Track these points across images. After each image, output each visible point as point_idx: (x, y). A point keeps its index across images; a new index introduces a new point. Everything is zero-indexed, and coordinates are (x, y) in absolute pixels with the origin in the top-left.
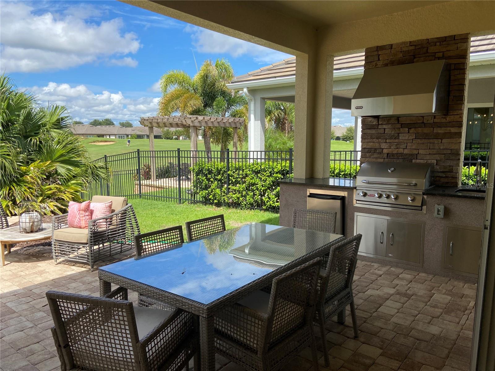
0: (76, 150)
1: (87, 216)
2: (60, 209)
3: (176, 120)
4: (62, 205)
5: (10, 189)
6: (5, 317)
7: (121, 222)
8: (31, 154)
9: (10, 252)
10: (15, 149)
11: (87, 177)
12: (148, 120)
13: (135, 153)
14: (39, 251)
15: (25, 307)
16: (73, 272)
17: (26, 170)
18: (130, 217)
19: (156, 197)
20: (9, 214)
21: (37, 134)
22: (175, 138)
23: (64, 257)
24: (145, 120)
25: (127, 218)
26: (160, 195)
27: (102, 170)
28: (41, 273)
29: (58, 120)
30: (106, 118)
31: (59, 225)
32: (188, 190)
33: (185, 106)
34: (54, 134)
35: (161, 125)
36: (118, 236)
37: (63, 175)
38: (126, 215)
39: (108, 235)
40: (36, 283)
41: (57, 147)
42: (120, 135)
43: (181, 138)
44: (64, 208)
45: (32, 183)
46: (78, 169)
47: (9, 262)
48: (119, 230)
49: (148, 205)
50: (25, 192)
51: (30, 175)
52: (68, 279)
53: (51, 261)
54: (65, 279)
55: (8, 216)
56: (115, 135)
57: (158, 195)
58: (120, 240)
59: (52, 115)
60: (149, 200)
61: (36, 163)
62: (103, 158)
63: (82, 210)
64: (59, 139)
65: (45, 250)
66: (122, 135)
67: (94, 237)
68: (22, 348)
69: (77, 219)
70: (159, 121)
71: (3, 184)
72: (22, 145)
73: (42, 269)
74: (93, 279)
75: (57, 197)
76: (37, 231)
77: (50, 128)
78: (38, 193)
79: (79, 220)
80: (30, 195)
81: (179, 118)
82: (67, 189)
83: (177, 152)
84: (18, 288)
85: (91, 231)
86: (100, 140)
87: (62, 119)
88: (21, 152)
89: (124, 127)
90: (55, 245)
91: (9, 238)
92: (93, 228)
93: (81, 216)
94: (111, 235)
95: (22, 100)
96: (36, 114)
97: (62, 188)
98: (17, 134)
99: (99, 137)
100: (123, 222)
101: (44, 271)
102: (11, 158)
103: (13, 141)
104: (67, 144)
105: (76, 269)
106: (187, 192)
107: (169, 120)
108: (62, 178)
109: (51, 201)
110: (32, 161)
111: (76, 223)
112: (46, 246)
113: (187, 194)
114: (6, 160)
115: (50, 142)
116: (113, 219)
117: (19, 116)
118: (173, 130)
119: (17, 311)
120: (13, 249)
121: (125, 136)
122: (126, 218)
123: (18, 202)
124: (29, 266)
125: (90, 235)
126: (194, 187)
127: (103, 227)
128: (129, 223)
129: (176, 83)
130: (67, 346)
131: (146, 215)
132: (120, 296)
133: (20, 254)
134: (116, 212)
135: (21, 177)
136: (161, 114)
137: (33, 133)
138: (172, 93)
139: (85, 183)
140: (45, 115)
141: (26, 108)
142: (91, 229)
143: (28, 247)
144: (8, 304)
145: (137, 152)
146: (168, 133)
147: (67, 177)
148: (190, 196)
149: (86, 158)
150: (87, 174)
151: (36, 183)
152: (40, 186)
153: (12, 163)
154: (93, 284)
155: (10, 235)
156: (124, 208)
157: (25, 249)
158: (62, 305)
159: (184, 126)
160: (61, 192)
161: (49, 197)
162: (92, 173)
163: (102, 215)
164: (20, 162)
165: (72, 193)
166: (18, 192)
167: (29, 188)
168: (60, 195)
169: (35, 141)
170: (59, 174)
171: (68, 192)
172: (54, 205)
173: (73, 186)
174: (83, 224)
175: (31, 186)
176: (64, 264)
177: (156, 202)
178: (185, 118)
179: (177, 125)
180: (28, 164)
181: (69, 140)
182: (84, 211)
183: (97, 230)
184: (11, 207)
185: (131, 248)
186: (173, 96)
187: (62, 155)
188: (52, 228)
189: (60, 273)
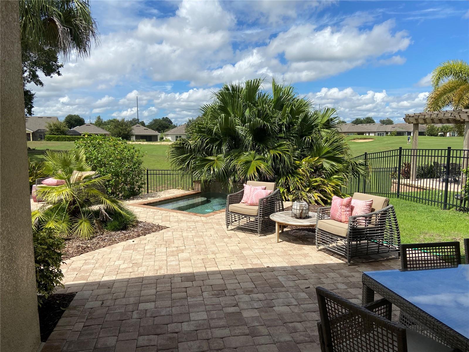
0: (340, 148)
1: (348, 211)
2: (322, 200)
3: (448, 116)
4: (324, 196)
5: (287, 179)
6: (276, 289)
7: (380, 222)
8: (304, 151)
9: (283, 232)
10: (293, 146)
11: (348, 173)
12: (413, 116)
13: (396, 151)
14: (304, 235)
15: (292, 284)
16: (332, 262)
17: (299, 164)
18: (390, 218)
19: (416, 199)
20: (284, 199)
21: (310, 133)
22: (440, 135)
23: (324, 245)
24: (410, 117)
25: (387, 220)
26: (421, 197)
27: (362, 167)
28: (306, 256)
29: (328, 121)
30: (367, 117)
31: (323, 216)
32: (457, 195)
33: (461, 98)
34: (323, 134)
35: (428, 121)
36: (377, 236)
37: (327, 170)
38: (386, 216)
39: (367, 234)
40: (301, 265)
41: (325, 145)
42: (380, 133)
43: (448, 134)
44: (326, 199)
45: (303, 175)
46: (341, 165)
47: (282, 241)
48: (377, 230)
49: (407, 206)
50: (297, 182)
51: (302, 168)
52: (327, 267)
53: (313, 246)
54: (325, 267)
55: (283, 201)
56: (375, 132)
57: (418, 197)
58: (378, 240)
59: (323, 116)
60: (407, 201)
61: (307, 158)
62: (364, 155)
63: (343, 205)
64: (327, 138)
65: (309, 235)
66: (382, 133)
67: (353, 233)
68: (287, 322)
69: (339, 213)
70: (426, 117)
71: (282, 175)
72: (298, 143)
73: (306, 252)
74: (350, 274)
75: (320, 189)
76: (304, 218)
77: (321, 128)
78: (306, 184)
79: (340, 215)
80: (301, 185)
81: (452, 113)
82: (329, 182)
83: (447, 151)
84: (287, 265)
85: (351, 227)
86: (360, 138)
87: (332, 120)
88: (296, 148)
89: (384, 124)
90: (318, 233)
91: (284, 220)
92: (353, 224)
93: (343, 210)
94: (369, 234)
95: (301, 105)
96: (310, 117)
97: (326, 182)
98: (295, 134)
99: (359, 134)
100: (382, 223)
101: (308, 255)
102: (289, 153)
103: (292, 140)
104: (333, 142)
105: (334, 259)
106: (456, 197)
107: (439, 116)
108: (326, 173)
109: (316, 192)
110: (304, 156)
111: (337, 216)
112: (310, 231)
113: (455, 200)
114: (285, 156)
115: (319, 140)
116: (372, 219)
117: (298, 118)
118: (440, 126)
119: (285, 286)
120: (285, 230)
121: (385, 134)
122: (385, 219)
123: (291, 190)
124: (296, 247)
125: (349, 230)
126: (466, 192)
127: (362, 224)
128: (389, 224)
129: (451, 75)
130: (330, 345)
131: (404, 217)
132: (384, 309)
133: (290, 235)
134: (376, 212)
135: (295, 170)
136: (429, 109)
137: (307, 133)
138: (444, 86)
139: (345, 178)
140: (318, 117)
141: (304, 111)
142: (351, 225)
143: (296, 229)
144: (279, 278)
145: (399, 151)
146: (432, 129)
147: (330, 171)
148: (459, 202)
149: (348, 155)
150: (348, 170)
151: (306, 175)
152: (309, 179)
153: (289, 158)
154: (350, 279)
155: (284, 218)
156: (385, 209)
157: (294, 231)
158: (329, 304)
159: (455, 121)
160: (324, 184)
161: (315, 188)
162: (353, 169)
163: (362, 212)
164: (296, 157)
165: (333, 187)
166: (293, 181)
167: (300, 179)
168: (324, 187)
169: (308, 139)
170: (324, 169)
171: (330, 185)
172: (318, 196)
173: (334, 180)
174: (343, 218)
175: (302, 178)
176: (324, 252)
177: (415, 204)
178: (459, 113)
179: (448, 121)
180: (300, 159)
181: (335, 138)
182: (346, 207)
183: (357, 227)
184: (286, 194)
185: (389, 251)
186: (446, 89)
187: (328, 152)
188: (317, 218)
189: (321, 260)
